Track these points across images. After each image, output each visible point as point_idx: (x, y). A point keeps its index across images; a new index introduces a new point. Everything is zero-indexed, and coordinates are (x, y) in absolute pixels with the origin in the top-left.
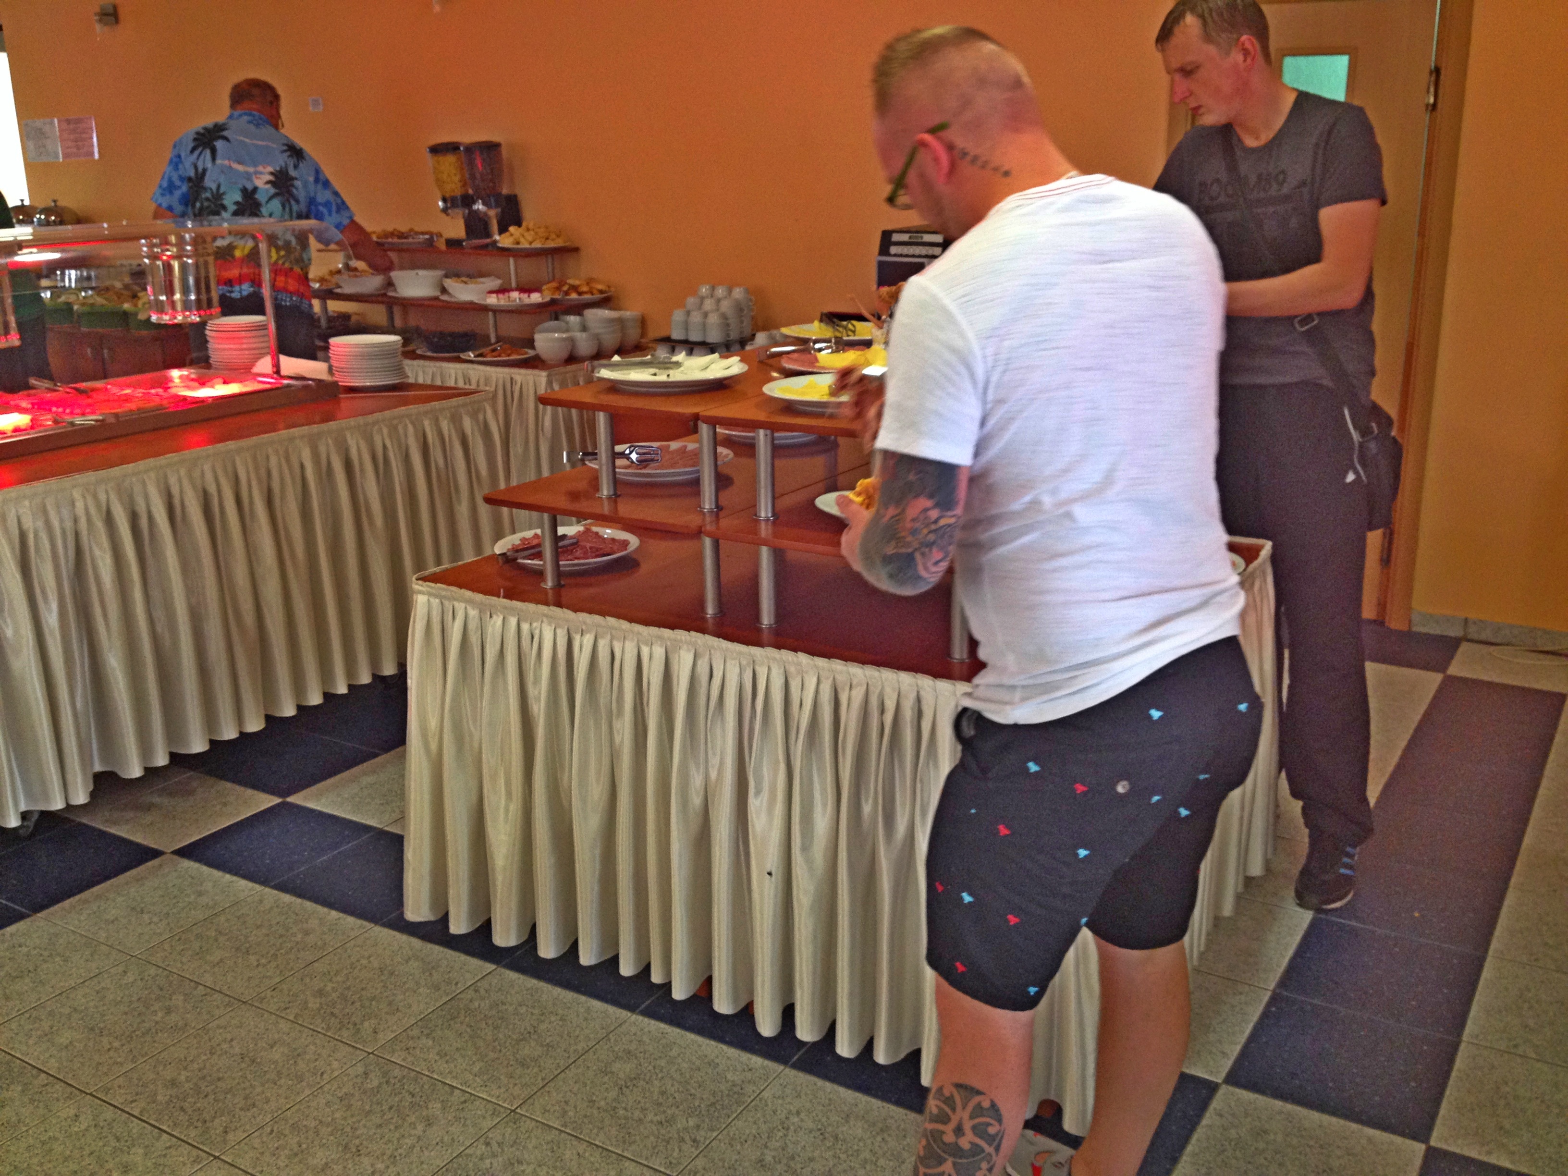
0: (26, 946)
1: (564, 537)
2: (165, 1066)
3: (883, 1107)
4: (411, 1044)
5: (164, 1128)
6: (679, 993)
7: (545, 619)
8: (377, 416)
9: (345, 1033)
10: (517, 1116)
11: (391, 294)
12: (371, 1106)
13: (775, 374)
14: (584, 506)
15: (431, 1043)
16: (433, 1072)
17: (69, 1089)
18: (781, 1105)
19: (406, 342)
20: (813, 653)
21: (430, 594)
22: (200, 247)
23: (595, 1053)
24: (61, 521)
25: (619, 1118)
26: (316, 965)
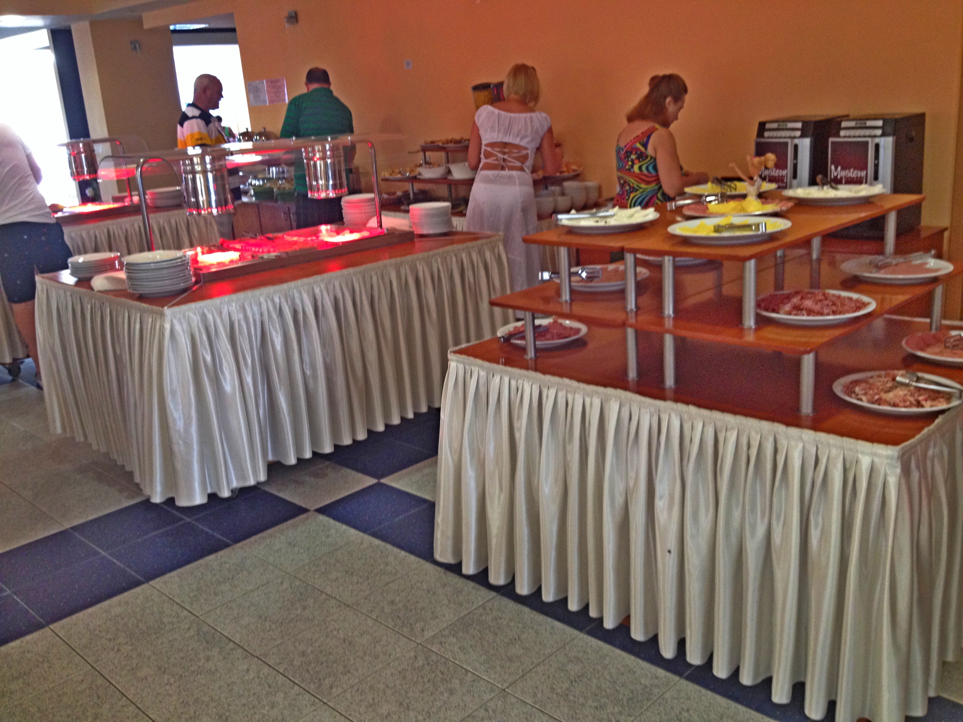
0: (229, 564)
1: (540, 326)
2: (300, 642)
3: (747, 712)
4: (443, 640)
5: (297, 682)
6: (609, 624)
7: (526, 379)
8: (436, 251)
9: (405, 630)
10: (506, 694)
11: (450, 177)
12: (417, 678)
13: (679, 219)
14: (552, 307)
15: (455, 640)
16: (456, 659)
17: (245, 653)
18: (677, 704)
19: (454, 207)
20: (699, 405)
21: (458, 361)
22: (335, 152)
23: (556, 656)
24: (253, 315)
25: (570, 702)
26: (391, 585)
